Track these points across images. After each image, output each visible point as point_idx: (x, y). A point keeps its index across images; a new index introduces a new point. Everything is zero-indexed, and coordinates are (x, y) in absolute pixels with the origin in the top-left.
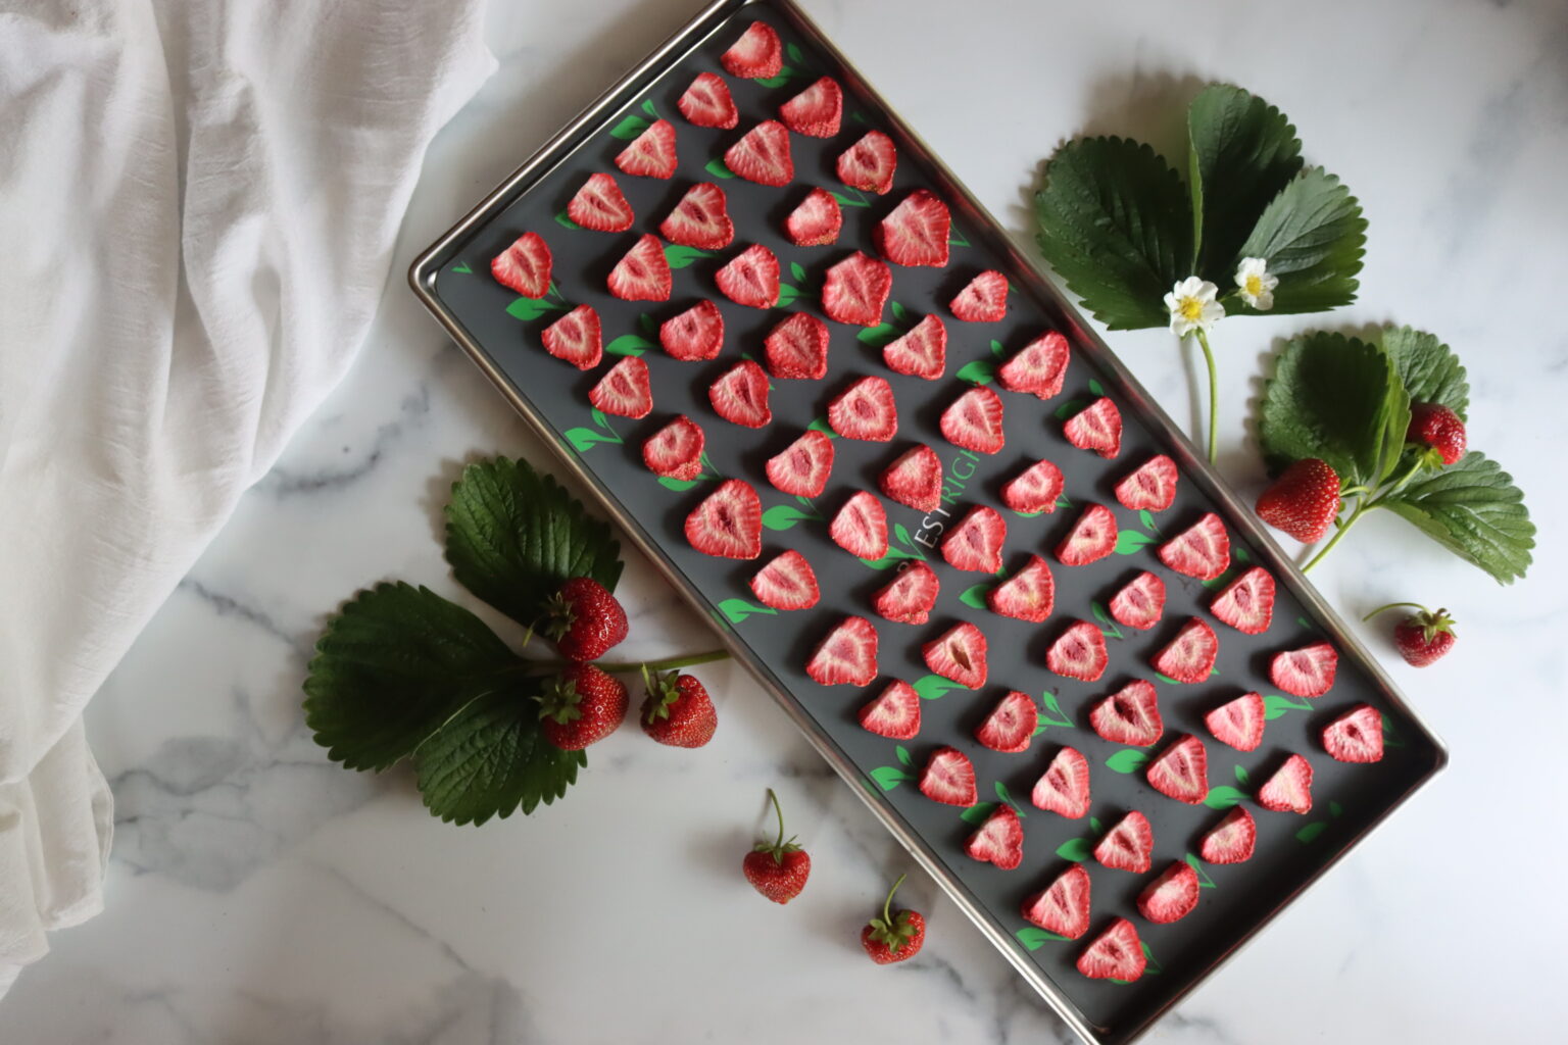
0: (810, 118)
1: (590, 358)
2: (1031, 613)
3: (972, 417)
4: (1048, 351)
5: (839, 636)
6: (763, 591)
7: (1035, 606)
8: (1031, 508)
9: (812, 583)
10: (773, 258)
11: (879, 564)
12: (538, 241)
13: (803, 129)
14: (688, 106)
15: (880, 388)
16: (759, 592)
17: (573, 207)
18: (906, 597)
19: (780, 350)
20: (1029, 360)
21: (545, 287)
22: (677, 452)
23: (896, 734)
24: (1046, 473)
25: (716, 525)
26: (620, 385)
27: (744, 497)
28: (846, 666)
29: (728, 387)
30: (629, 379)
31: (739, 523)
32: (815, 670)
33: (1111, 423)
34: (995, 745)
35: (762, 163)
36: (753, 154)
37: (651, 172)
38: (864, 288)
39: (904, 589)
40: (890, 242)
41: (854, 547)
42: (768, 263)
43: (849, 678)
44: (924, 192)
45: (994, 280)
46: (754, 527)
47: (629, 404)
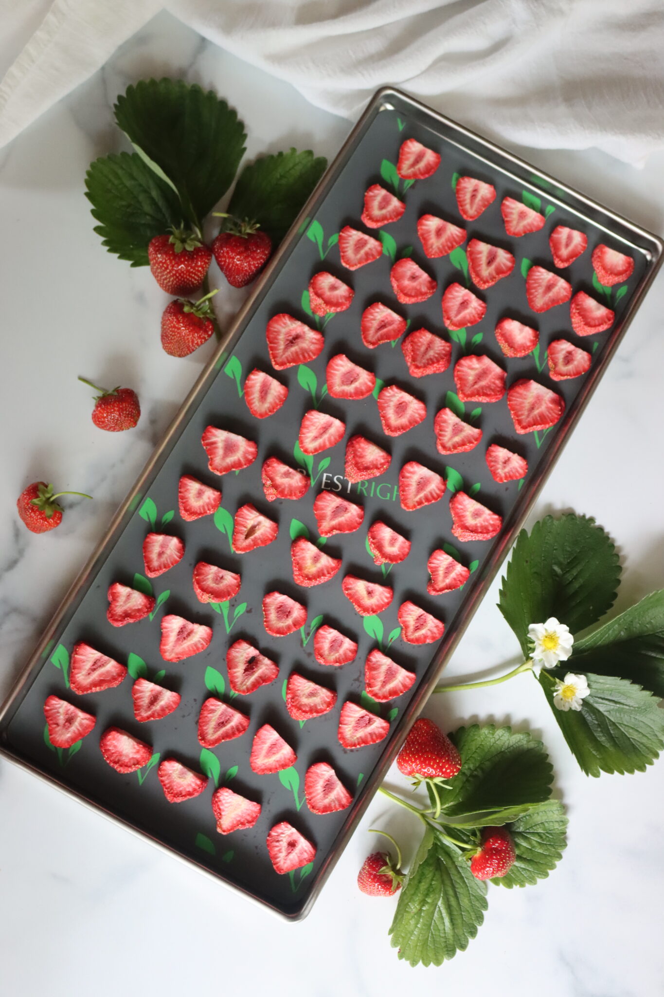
0: (583, 314)
1: (371, 219)
2: (300, 569)
3: (422, 484)
4: (487, 521)
5: (240, 441)
6: (253, 380)
7: (306, 572)
8: (374, 543)
9: (270, 411)
10: (480, 318)
11: (298, 453)
12: (437, 164)
13: (574, 311)
14: (559, 233)
15: (420, 414)
16: (252, 377)
17: (466, 179)
18: (282, 477)
19: (421, 340)
20: (476, 510)
21: (408, 177)
22: (328, 294)
23: (183, 503)
24: (401, 548)
25: (288, 333)
26: (360, 245)
27: (313, 347)
28: (220, 452)
29: (384, 314)
30: (366, 248)
31: (294, 349)
32: (210, 432)
33: (454, 582)
34: (197, 575)
35: (541, 290)
36: (544, 283)
37: (508, 222)
38: (483, 383)
39: (287, 475)
40: (520, 390)
41: (305, 431)
42: (476, 316)
43: (212, 456)
44: (563, 403)
45: (521, 467)
46: (295, 359)
47: (350, 253)
